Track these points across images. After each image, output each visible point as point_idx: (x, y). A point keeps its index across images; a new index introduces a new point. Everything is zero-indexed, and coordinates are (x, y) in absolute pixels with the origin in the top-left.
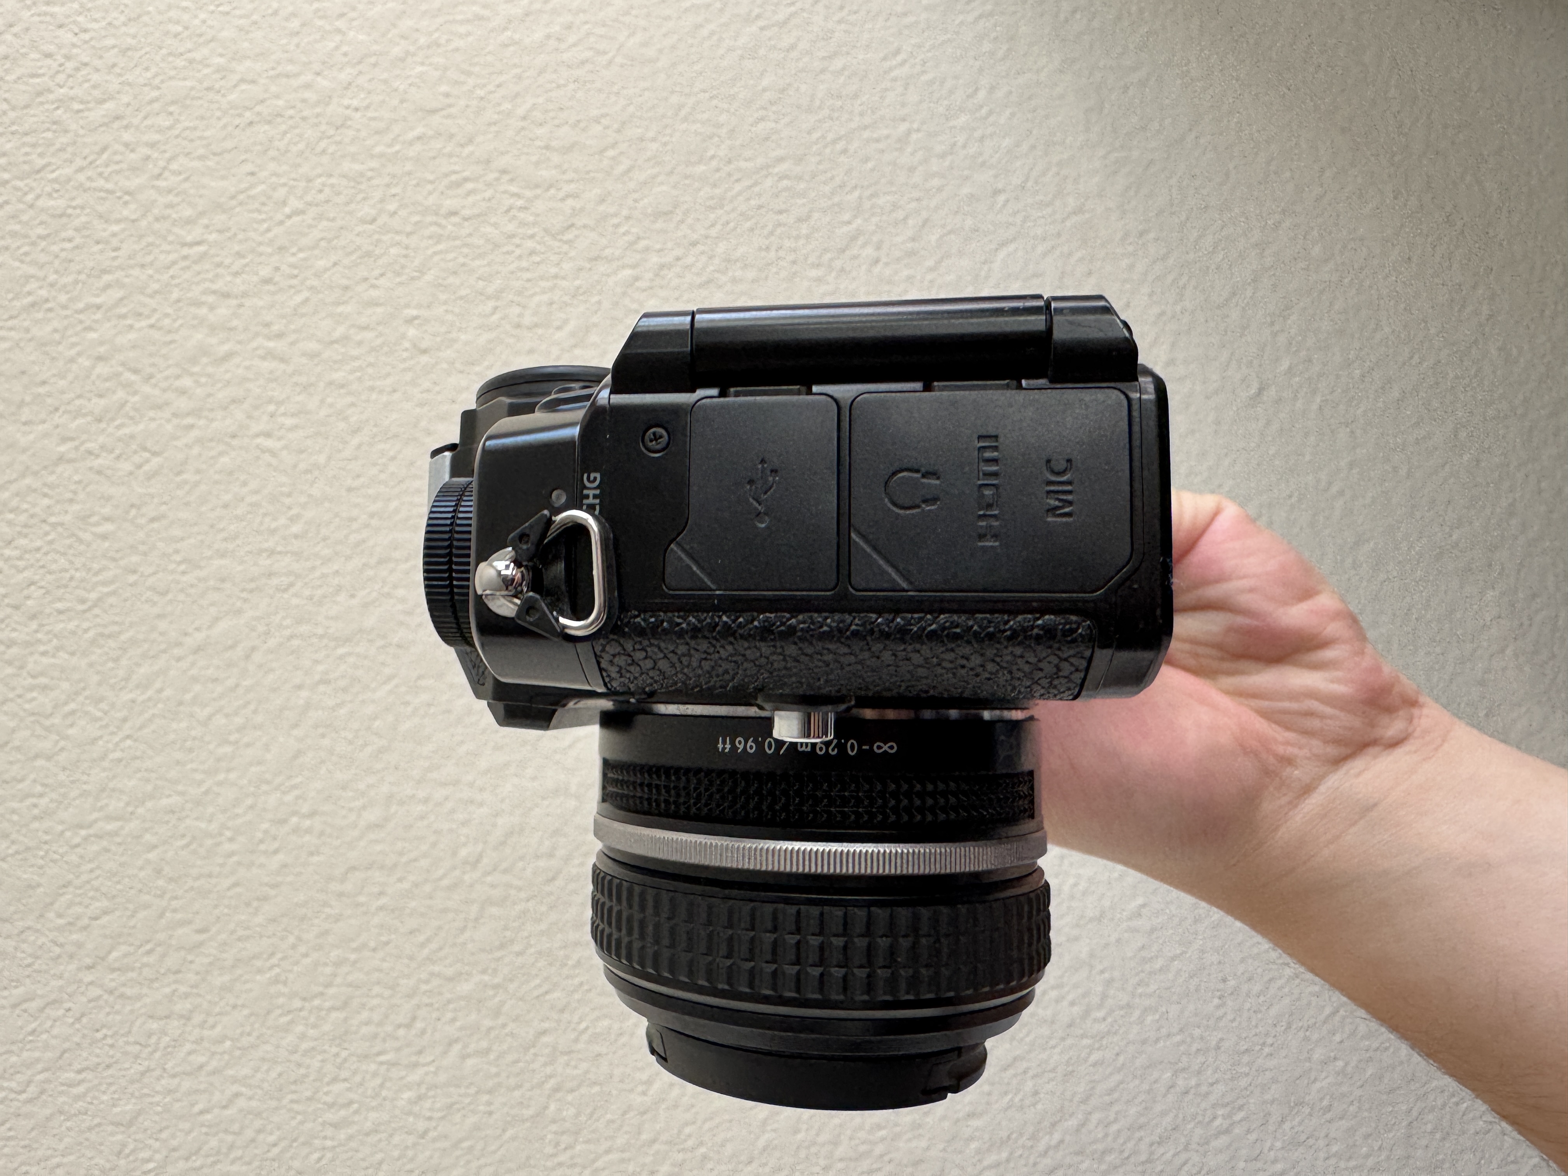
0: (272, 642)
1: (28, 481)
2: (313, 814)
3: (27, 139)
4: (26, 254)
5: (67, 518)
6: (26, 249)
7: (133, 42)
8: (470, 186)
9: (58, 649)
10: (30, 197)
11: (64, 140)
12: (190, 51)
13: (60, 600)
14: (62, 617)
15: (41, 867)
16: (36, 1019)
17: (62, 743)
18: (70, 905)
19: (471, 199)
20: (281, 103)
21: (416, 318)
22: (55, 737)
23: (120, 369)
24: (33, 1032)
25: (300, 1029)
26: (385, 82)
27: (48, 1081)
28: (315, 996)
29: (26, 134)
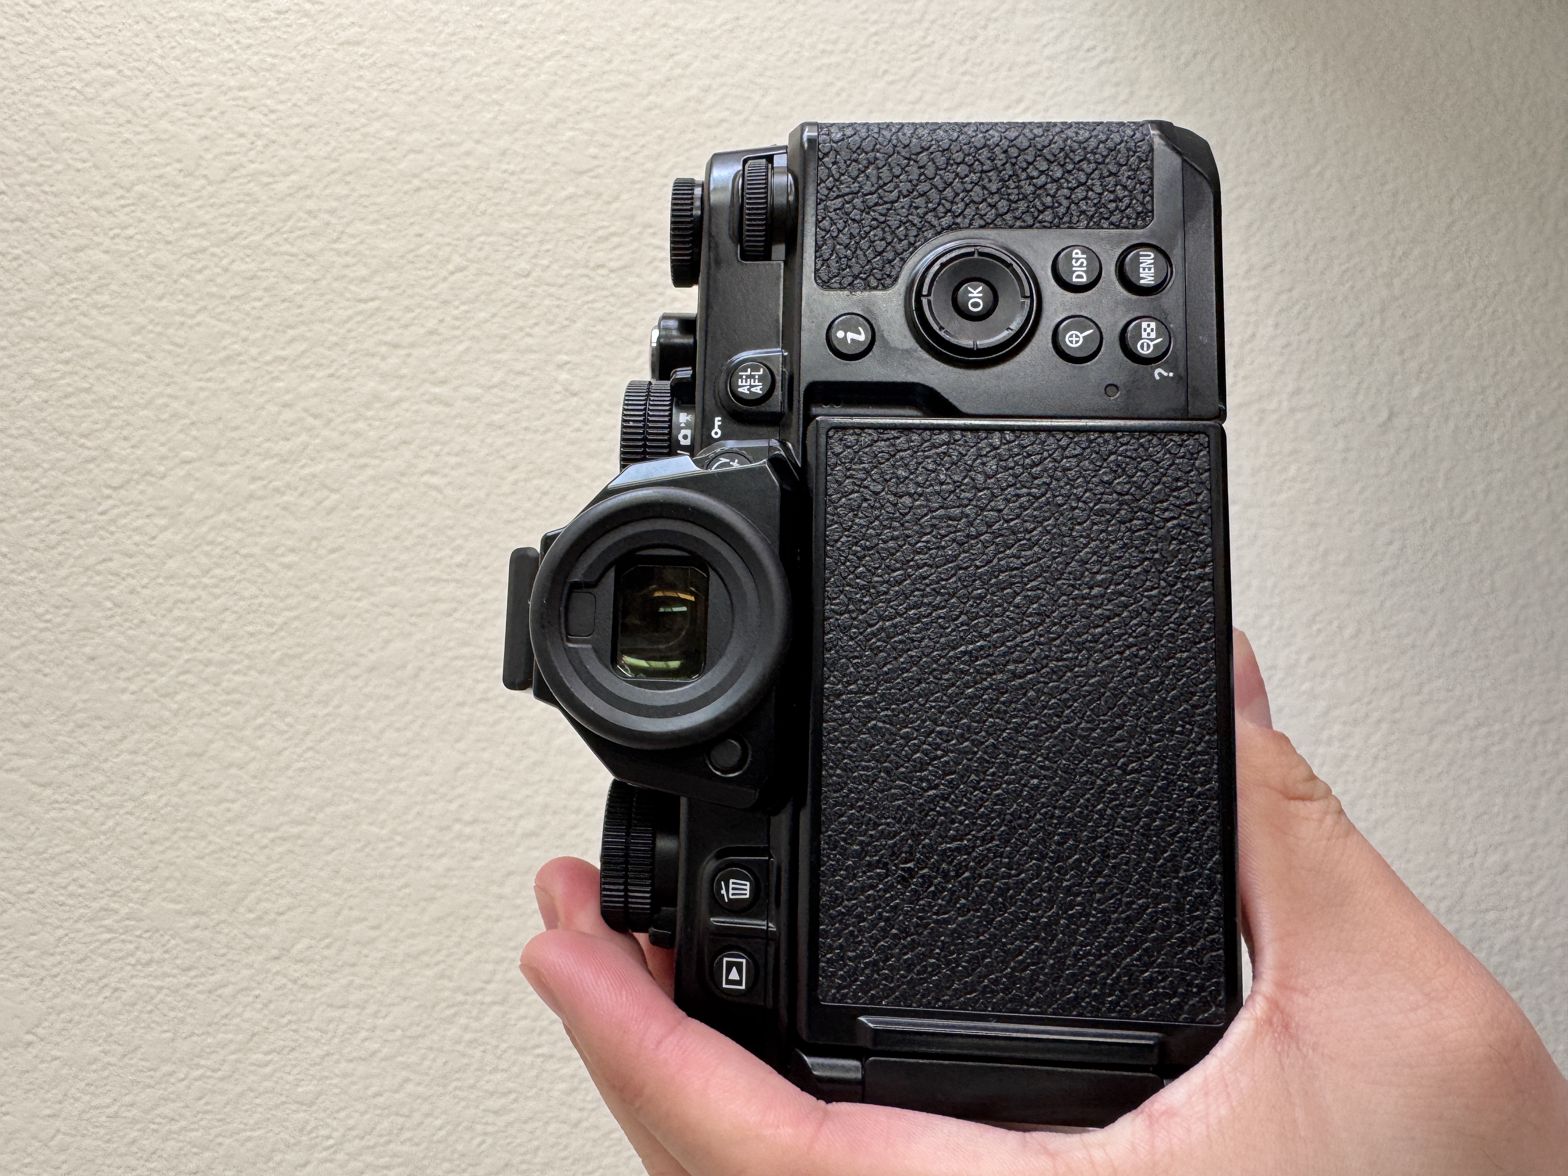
0: (439, 662)
1: (223, 516)
2: (474, 821)
3: (223, 210)
4: (222, 313)
5: (256, 550)
6: (221, 309)
7: (314, 120)
8: (615, 240)
9: (249, 668)
10: (225, 262)
11: (254, 209)
12: (364, 126)
13: (251, 623)
14: (252, 640)
15: (234, 865)
16: (229, 1003)
17: (253, 754)
18: (259, 901)
19: (618, 252)
20: (444, 170)
21: (568, 363)
22: (245, 748)
23: (304, 415)
24: (226, 1016)
25: (463, 1021)
26: (540, 147)
27: (238, 1061)
28: (476, 992)
29: (223, 206)
